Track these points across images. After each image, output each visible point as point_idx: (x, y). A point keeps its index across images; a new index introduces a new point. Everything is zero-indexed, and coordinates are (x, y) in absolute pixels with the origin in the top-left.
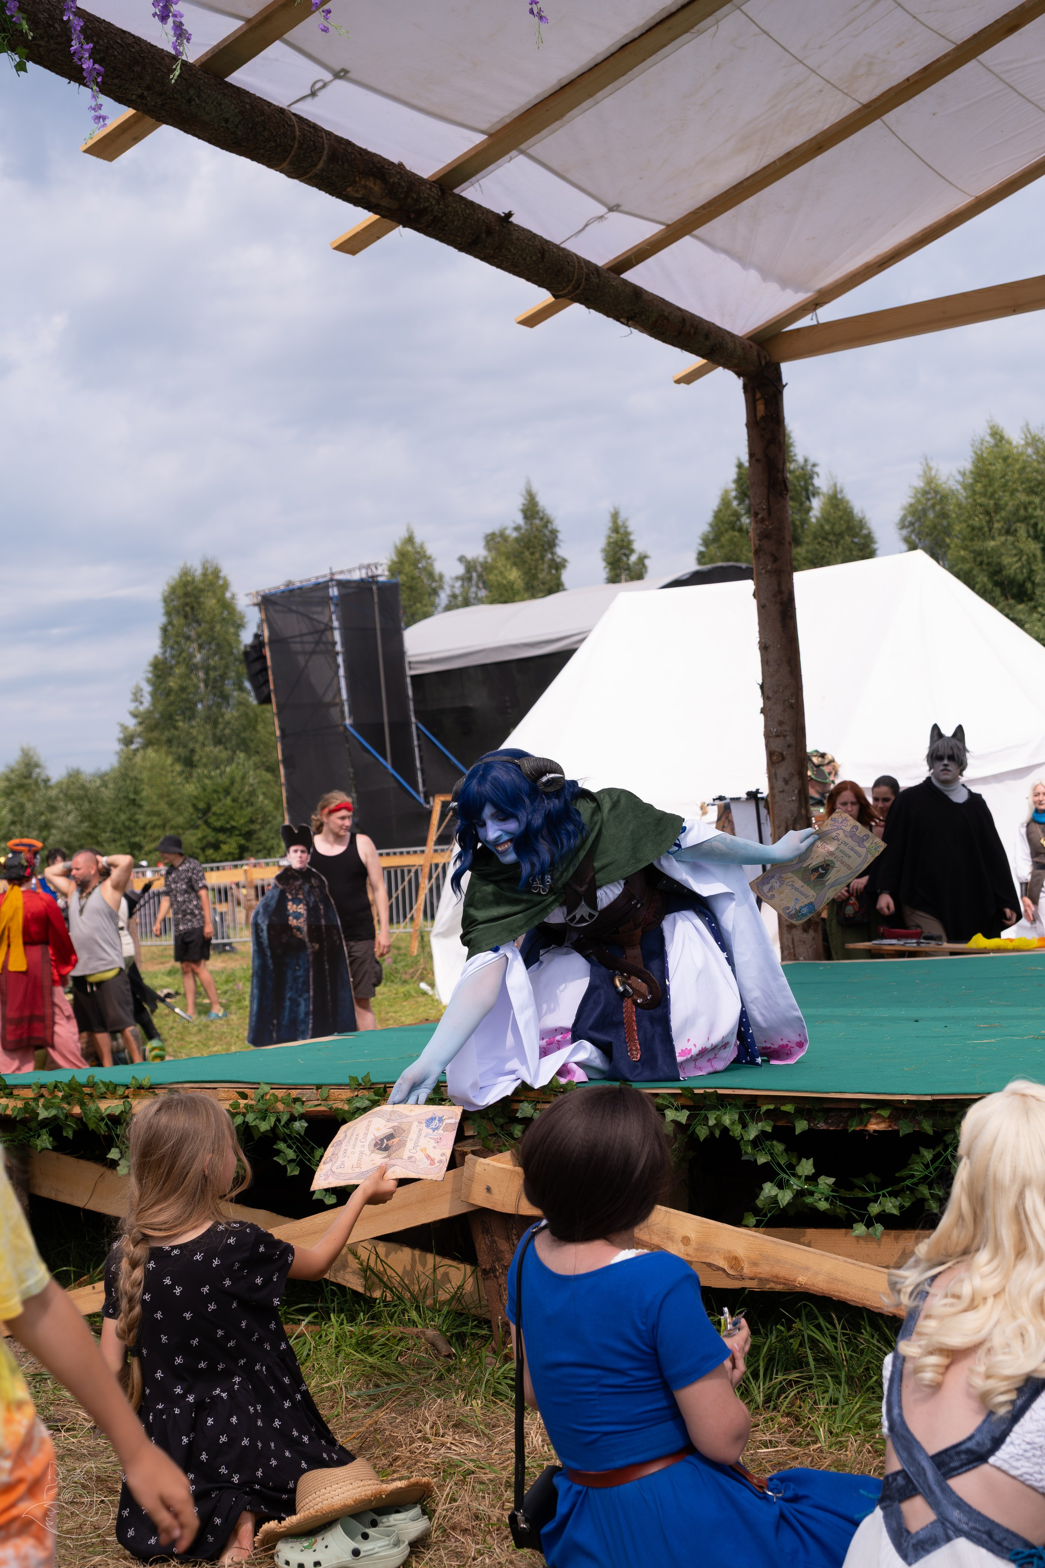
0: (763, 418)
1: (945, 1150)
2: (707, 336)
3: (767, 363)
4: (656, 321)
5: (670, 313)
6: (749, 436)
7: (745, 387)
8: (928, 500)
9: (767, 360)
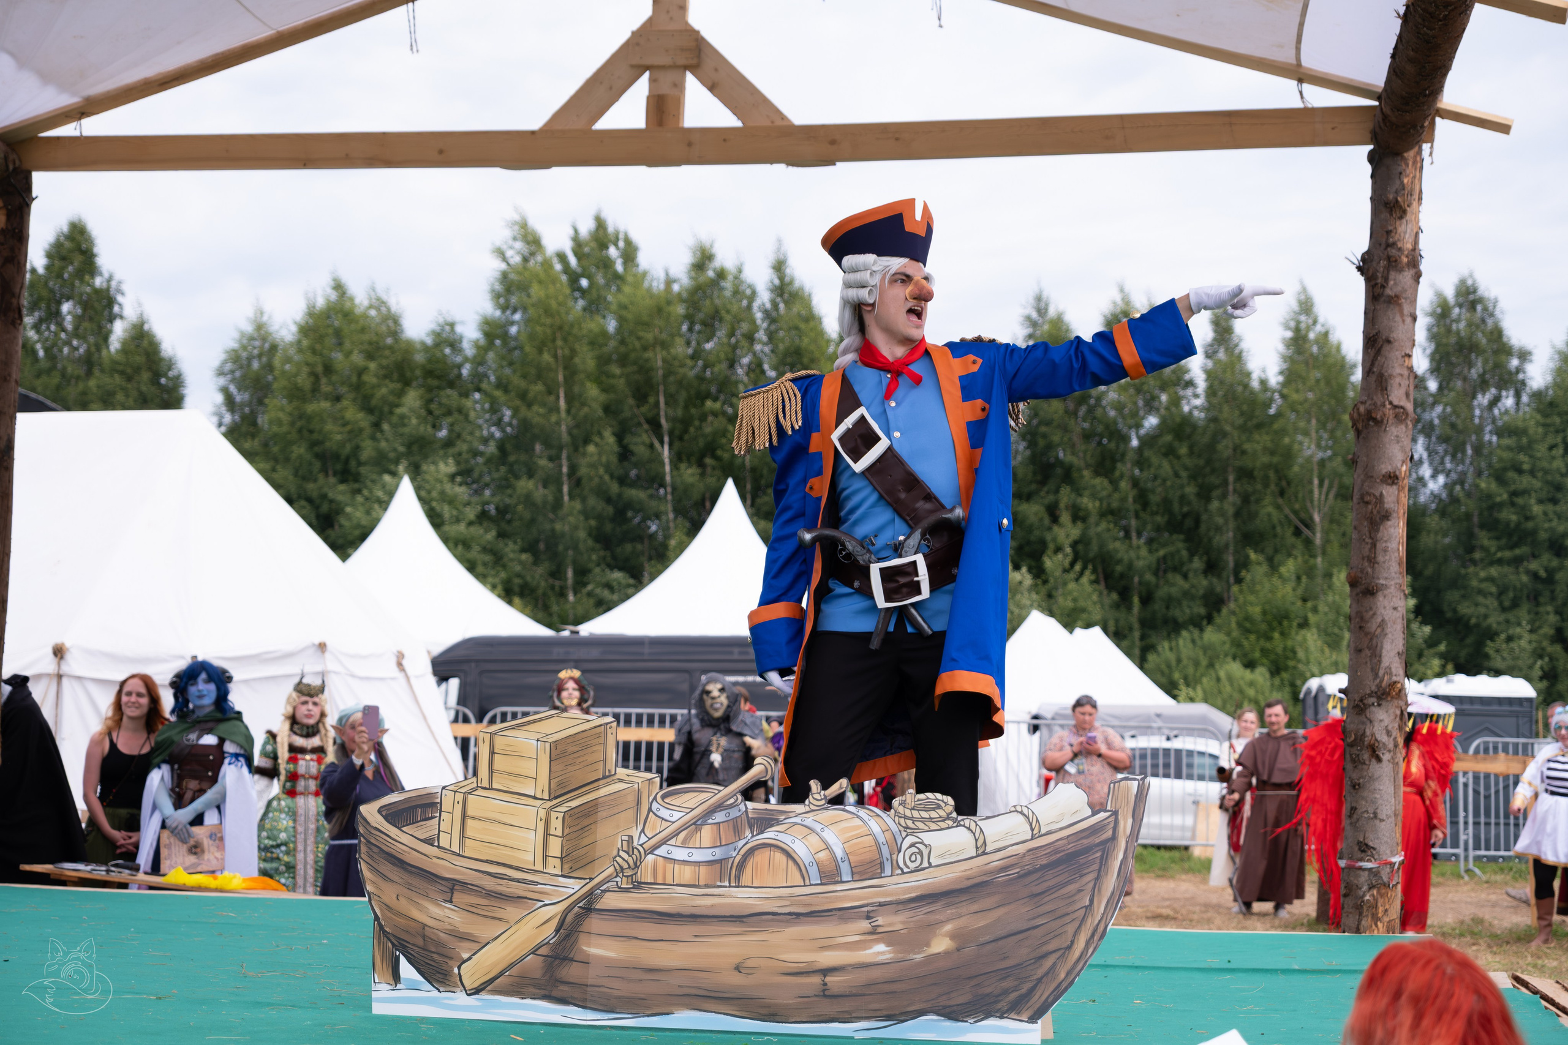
3: (14, 168)
8: (255, 348)
9: (14, 163)
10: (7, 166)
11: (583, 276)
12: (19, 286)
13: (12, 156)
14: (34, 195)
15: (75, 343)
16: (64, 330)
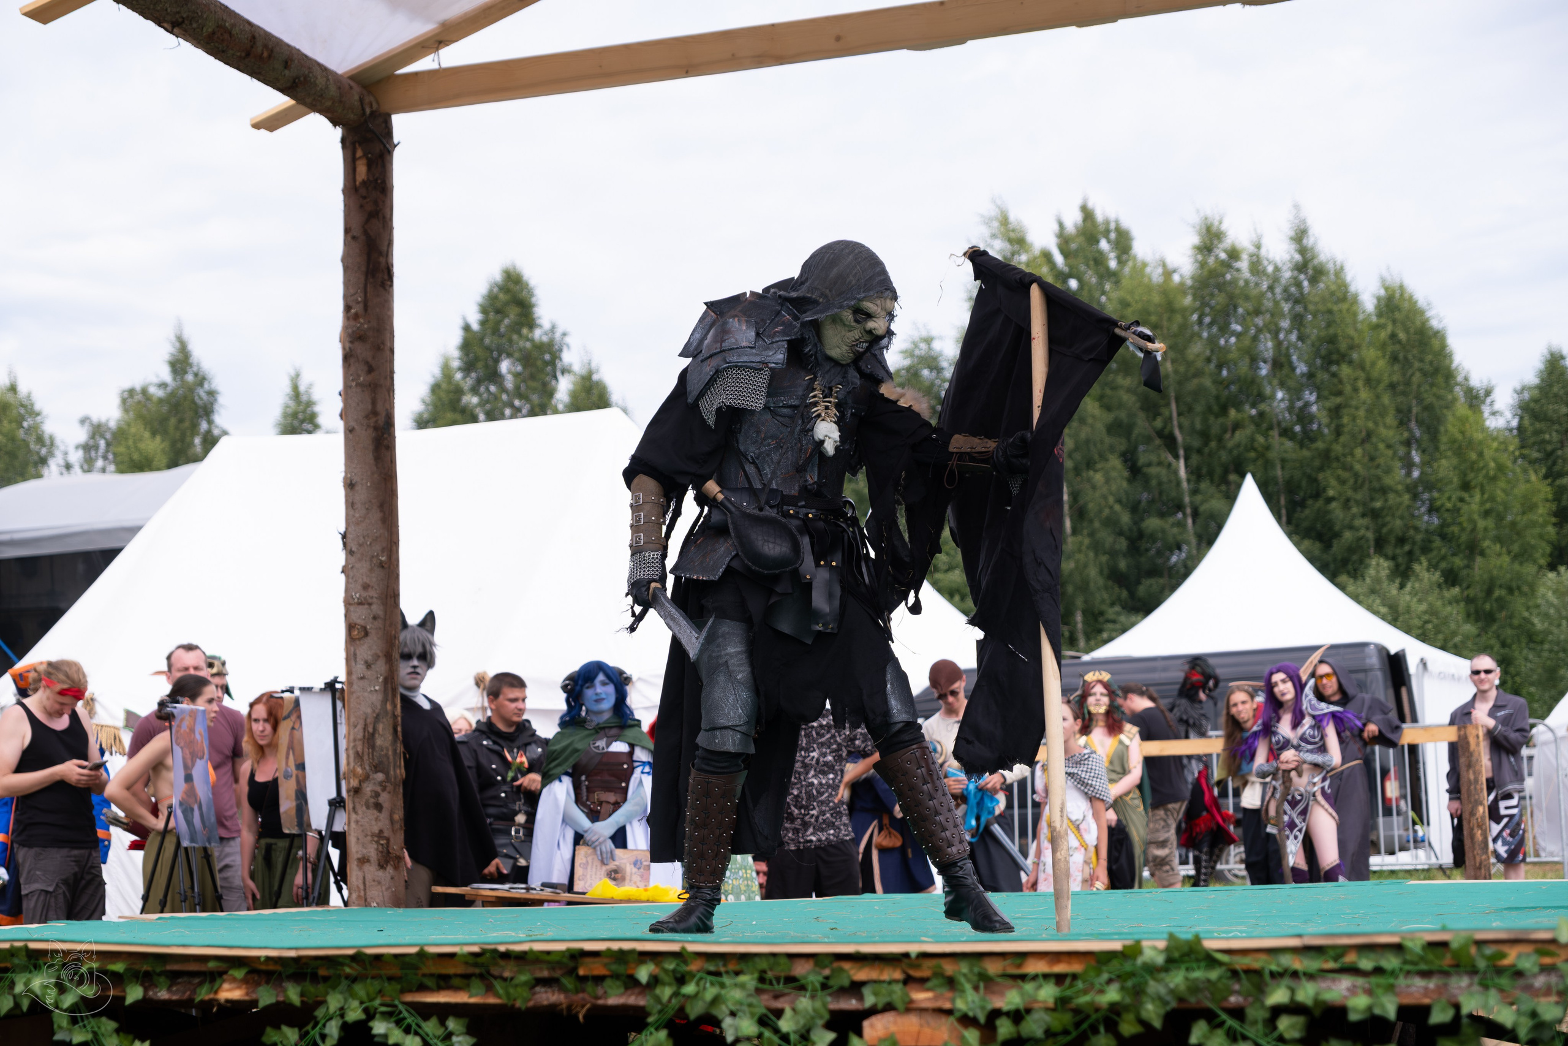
0: (364, 183)
1: (313, 1028)
2: (286, 64)
3: (372, 113)
4: (214, 33)
5: (233, 26)
6: (345, 205)
7: (343, 141)
9: (371, 106)
10: (363, 109)
11: (1071, 276)
12: (386, 243)
13: (367, 100)
14: (396, 141)
15: (517, 403)
16: (503, 390)
